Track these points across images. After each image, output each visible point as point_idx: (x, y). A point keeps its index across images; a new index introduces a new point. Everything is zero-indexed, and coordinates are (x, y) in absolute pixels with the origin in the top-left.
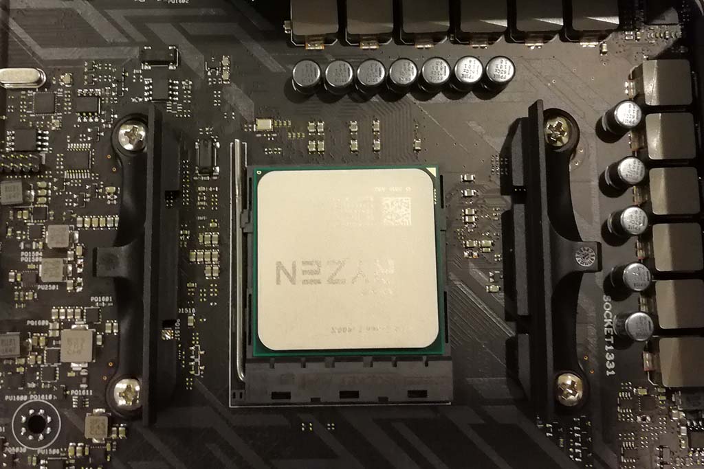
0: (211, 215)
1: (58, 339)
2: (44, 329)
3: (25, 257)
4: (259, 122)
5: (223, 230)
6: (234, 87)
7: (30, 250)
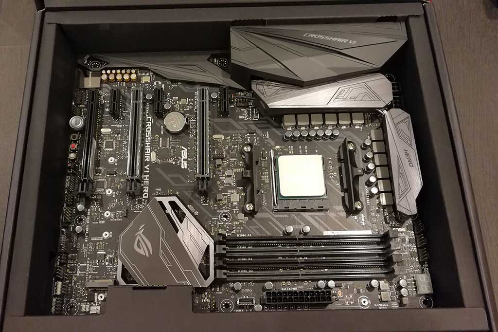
0: (266, 168)
1: (230, 197)
2: (226, 195)
3: (221, 178)
4: (277, 147)
5: (269, 172)
6: (270, 139)
7: (222, 177)
